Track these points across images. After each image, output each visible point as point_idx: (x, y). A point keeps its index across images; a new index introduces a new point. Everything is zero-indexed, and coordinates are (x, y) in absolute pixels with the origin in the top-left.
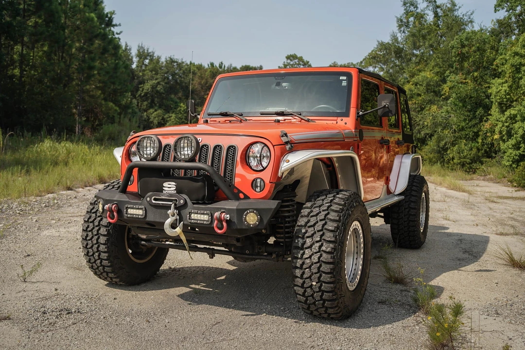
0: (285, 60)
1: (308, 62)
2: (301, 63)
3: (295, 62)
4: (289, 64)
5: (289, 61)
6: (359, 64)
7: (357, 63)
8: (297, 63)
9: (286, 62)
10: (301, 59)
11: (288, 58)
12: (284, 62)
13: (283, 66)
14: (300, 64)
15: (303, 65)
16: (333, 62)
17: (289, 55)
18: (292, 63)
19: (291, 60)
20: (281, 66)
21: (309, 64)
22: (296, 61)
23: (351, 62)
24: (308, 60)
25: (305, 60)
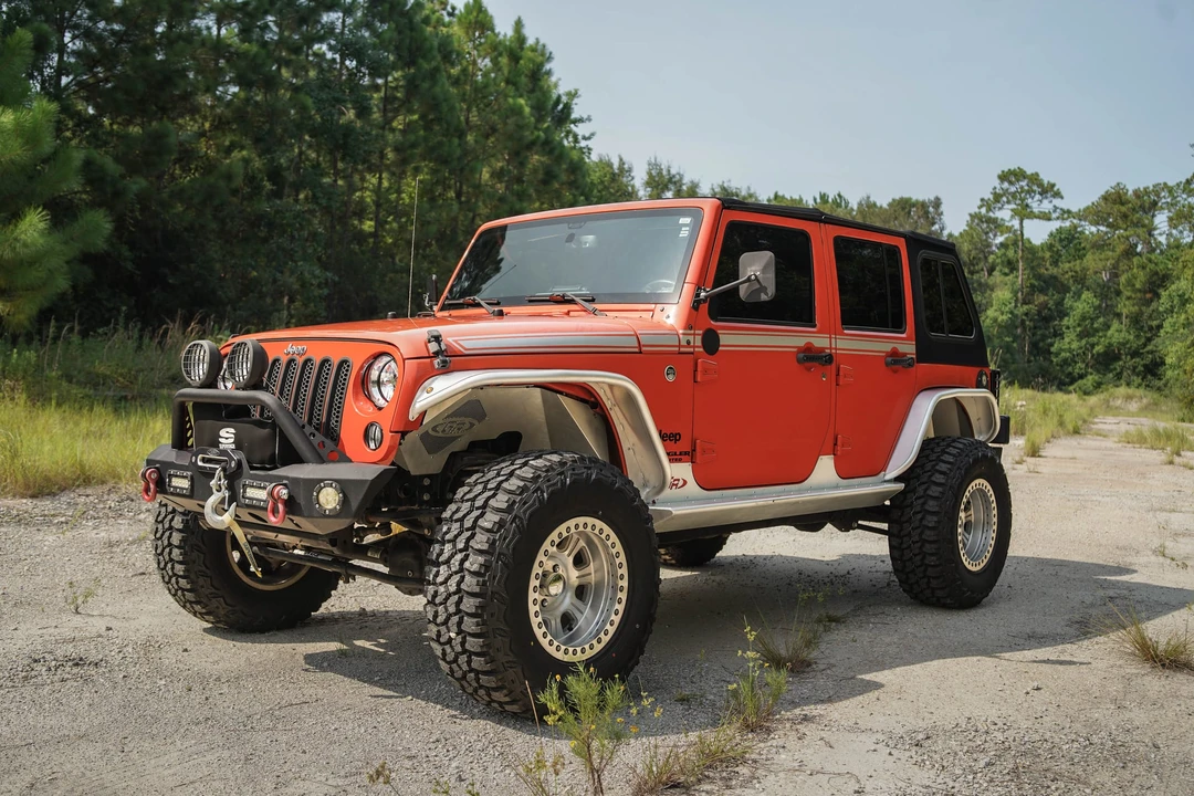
0: (997, 183)
1: (1053, 185)
2: (1035, 188)
3: (1022, 187)
4: (1006, 192)
5: (1006, 185)
6: (1182, 187)
7: (1178, 185)
8: (1026, 188)
9: (998, 187)
10: (1034, 179)
11: (1003, 177)
12: (995, 188)
13: (991, 197)
14: (1034, 192)
15: (1040, 194)
16: (1113, 184)
17: (1006, 170)
18: (1013, 189)
19: (1011, 183)
20: (986, 198)
21: (1055, 189)
22: (1024, 183)
23: (1162, 182)
24: (1052, 181)
25: (1045, 182)
